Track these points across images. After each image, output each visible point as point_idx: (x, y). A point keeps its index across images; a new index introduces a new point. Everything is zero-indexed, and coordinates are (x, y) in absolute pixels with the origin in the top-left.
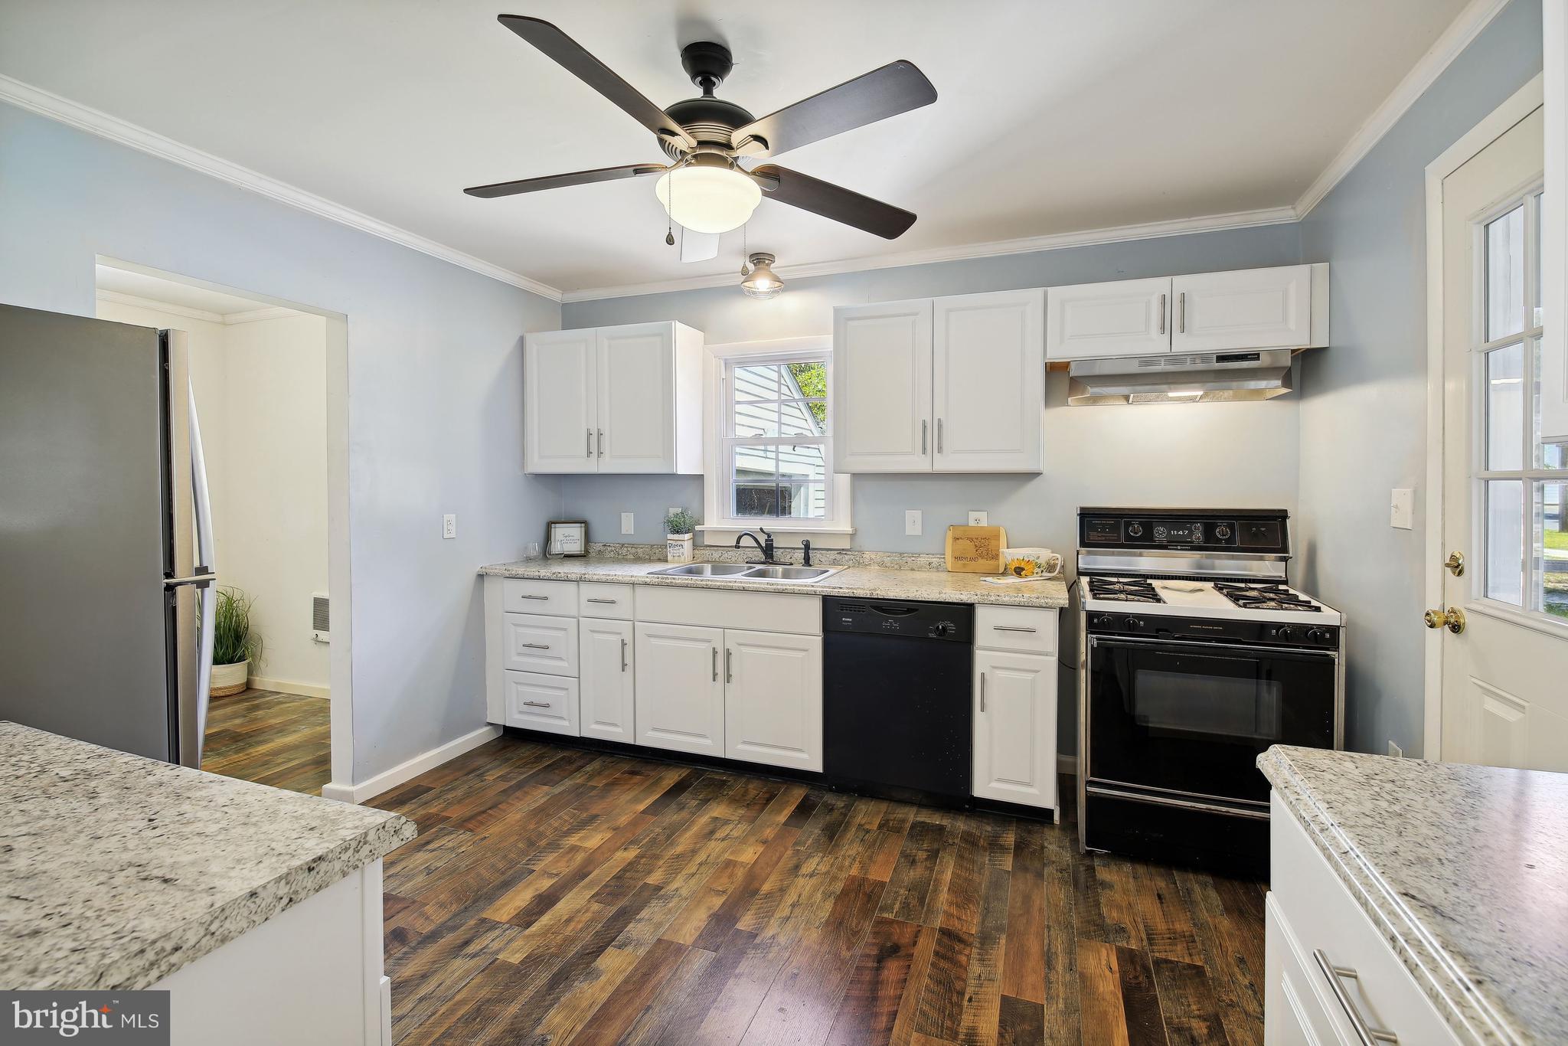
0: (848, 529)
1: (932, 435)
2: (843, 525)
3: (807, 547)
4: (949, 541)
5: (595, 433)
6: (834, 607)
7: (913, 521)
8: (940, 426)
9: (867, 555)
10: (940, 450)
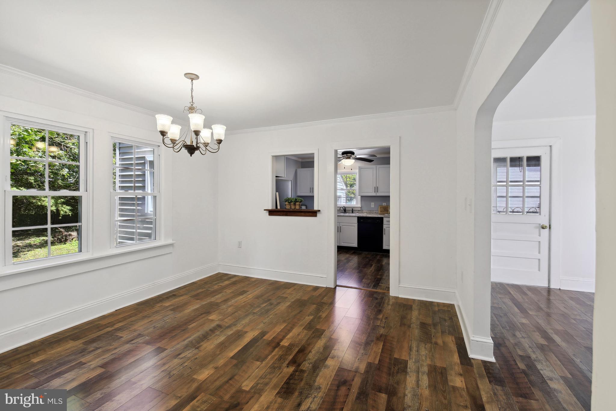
0: (361, 206)
1: (376, 189)
2: (359, 205)
3: (352, 209)
4: (379, 208)
5: (311, 188)
6: (359, 219)
7: (373, 205)
8: (377, 188)
9: (364, 211)
10: (378, 192)
